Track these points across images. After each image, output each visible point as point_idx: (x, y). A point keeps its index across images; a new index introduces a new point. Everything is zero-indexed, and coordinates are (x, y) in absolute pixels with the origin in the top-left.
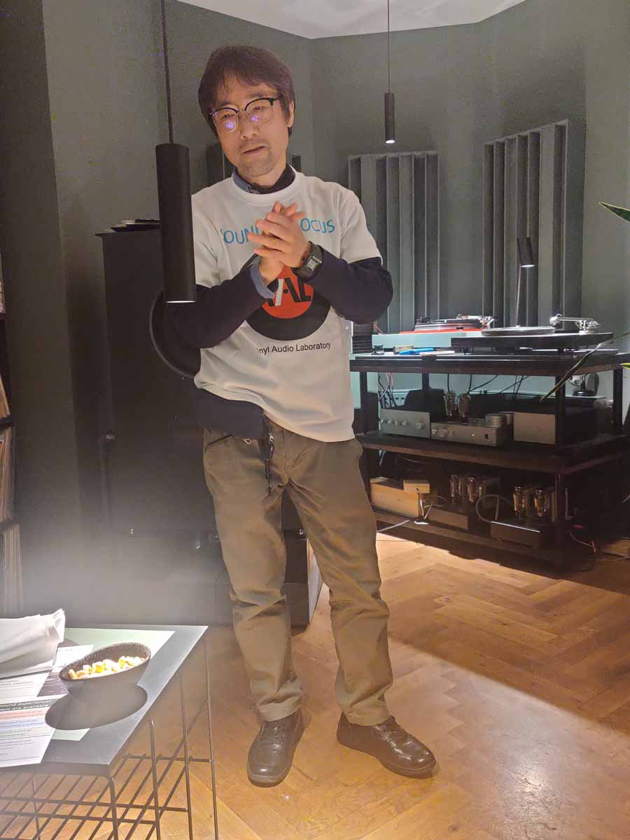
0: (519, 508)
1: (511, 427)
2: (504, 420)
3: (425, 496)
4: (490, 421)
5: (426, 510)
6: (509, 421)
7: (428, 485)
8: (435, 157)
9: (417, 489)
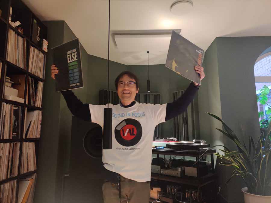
0: (188, 197)
1: (184, 171)
2: (182, 169)
3: (159, 192)
4: (178, 169)
5: (160, 197)
6: (183, 169)
7: (160, 189)
8: (159, 95)
9: (157, 190)
